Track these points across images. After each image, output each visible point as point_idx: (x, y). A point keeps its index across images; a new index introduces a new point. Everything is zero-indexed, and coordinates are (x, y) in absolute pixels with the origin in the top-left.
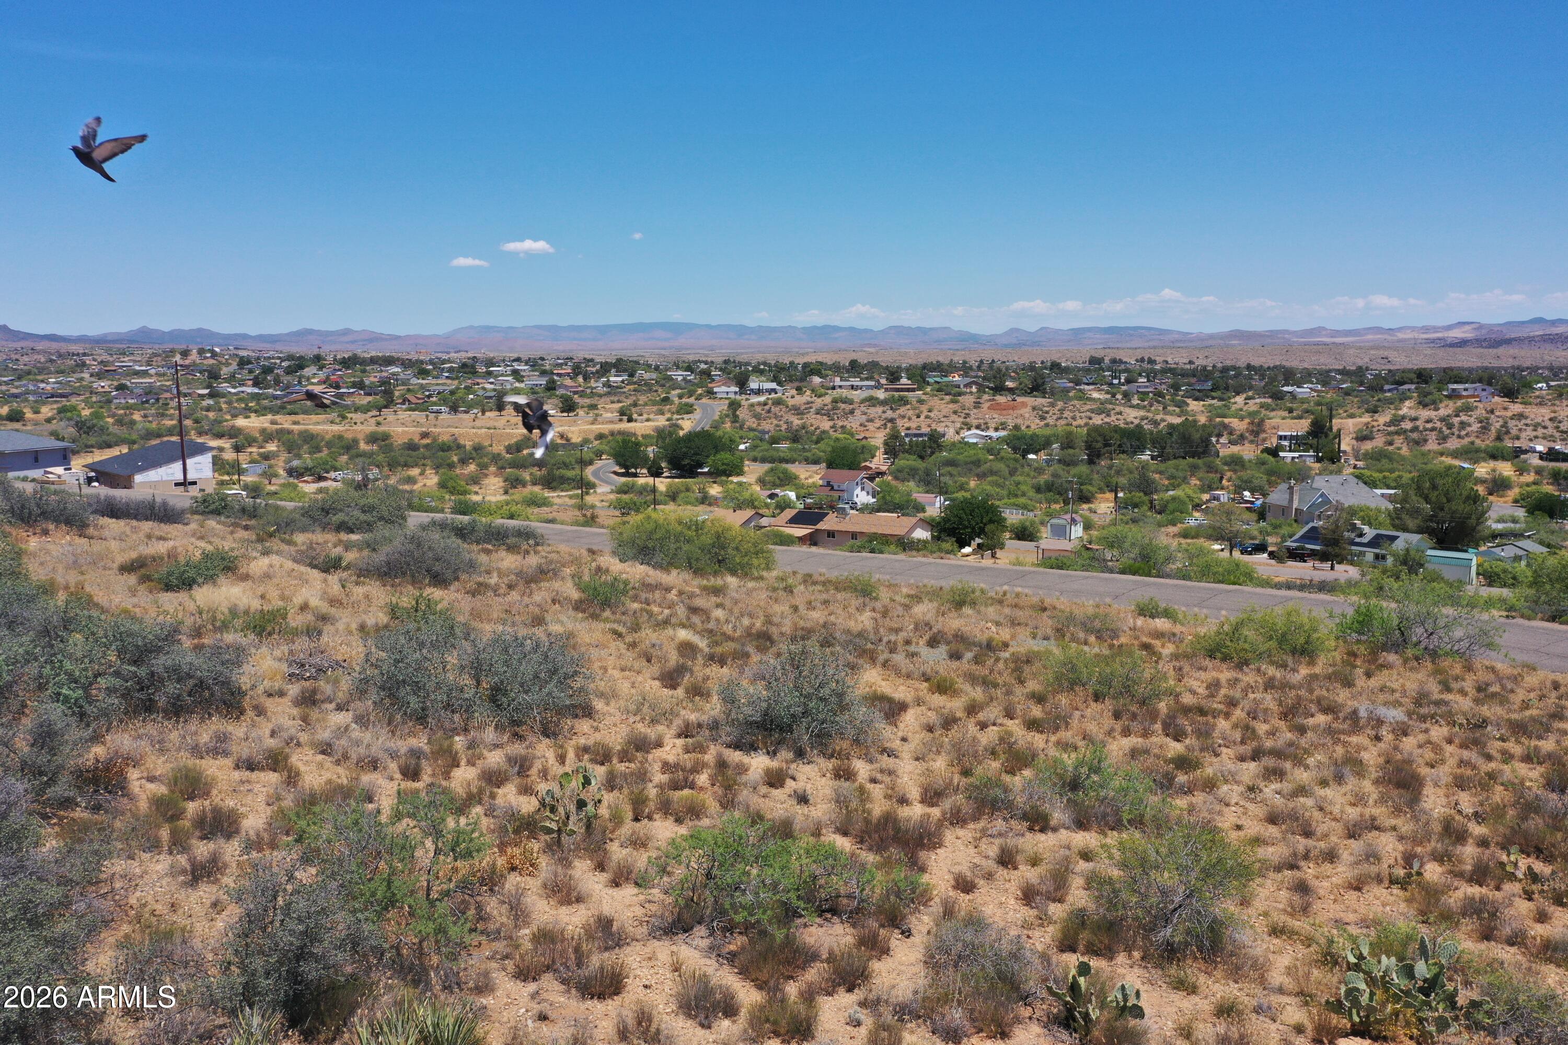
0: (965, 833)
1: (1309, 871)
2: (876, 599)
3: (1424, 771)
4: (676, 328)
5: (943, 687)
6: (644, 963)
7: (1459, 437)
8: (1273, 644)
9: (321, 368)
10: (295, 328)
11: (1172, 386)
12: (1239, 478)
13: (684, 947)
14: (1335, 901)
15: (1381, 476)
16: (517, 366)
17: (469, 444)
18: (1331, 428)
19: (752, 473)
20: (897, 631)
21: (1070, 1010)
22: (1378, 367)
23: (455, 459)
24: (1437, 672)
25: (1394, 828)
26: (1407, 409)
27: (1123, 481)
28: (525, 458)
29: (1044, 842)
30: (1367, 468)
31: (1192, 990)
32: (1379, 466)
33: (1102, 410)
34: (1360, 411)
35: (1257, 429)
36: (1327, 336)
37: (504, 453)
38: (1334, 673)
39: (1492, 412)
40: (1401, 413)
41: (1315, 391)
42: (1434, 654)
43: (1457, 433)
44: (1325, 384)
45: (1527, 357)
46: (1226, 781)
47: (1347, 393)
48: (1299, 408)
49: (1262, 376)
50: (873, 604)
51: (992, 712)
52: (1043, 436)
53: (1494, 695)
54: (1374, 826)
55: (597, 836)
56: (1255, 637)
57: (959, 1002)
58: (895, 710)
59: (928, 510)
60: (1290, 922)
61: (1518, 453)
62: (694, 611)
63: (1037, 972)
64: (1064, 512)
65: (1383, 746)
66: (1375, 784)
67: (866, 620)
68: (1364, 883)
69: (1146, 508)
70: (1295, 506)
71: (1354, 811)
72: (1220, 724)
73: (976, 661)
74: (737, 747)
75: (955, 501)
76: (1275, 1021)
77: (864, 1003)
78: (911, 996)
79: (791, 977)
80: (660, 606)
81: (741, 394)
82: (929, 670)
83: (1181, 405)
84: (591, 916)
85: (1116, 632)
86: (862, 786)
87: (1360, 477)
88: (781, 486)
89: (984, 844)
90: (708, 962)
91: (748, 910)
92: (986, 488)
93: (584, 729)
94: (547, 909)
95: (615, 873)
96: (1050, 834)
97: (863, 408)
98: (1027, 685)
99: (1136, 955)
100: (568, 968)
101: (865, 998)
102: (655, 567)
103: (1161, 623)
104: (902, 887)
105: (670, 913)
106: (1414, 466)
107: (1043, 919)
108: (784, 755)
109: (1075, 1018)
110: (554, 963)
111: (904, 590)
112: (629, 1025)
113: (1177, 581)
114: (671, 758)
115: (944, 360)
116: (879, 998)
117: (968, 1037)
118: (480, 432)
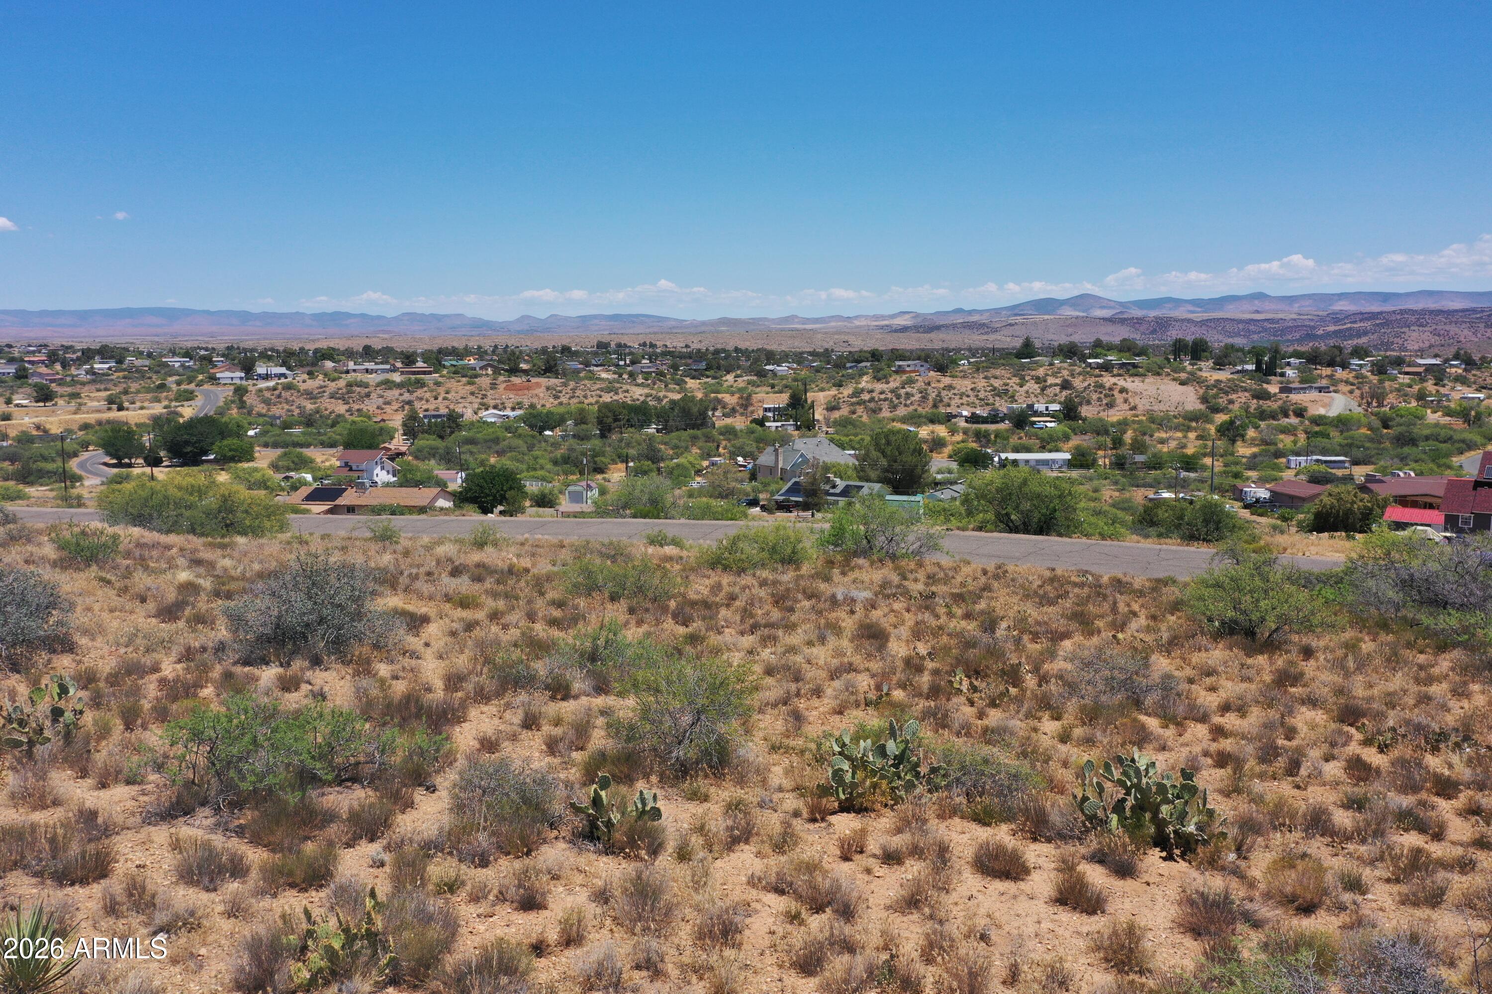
0: (491, 709)
1: (802, 704)
2: (397, 543)
3: (891, 630)
5: (464, 603)
6: (137, 848)
7: (906, 405)
8: (765, 555)
11: (672, 367)
12: (733, 446)
13: (185, 828)
14: (822, 724)
15: (847, 439)
18: (806, 401)
19: (264, 459)
20: (419, 566)
21: (593, 825)
22: (841, 349)
24: (896, 568)
25: (868, 670)
26: (865, 382)
27: (632, 452)
29: (568, 708)
30: (837, 433)
31: (706, 798)
32: (846, 431)
33: (610, 389)
34: (828, 385)
35: (746, 403)
36: (798, 323)
38: (816, 573)
39: (929, 384)
40: (860, 386)
41: (792, 369)
42: (893, 557)
43: (903, 402)
44: (799, 363)
45: (953, 340)
46: (729, 650)
47: (817, 370)
48: (779, 385)
49: (748, 358)
50: (395, 547)
51: (513, 618)
52: (558, 413)
53: (939, 580)
54: (851, 668)
56: (750, 550)
57: (485, 829)
58: (416, 622)
59: (449, 484)
60: (786, 741)
61: (950, 417)
62: (197, 562)
63: (561, 792)
64: (579, 480)
65: (857, 616)
66: (851, 641)
67: (386, 559)
68: (846, 708)
69: (654, 474)
70: (780, 466)
71: (835, 661)
72: (723, 612)
73: (498, 582)
74: (247, 662)
75: (475, 475)
76: (776, 811)
77: (387, 848)
78: (436, 832)
79: (307, 838)
80: (157, 561)
81: (247, 379)
82: (451, 592)
83: (680, 383)
84: (71, 814)
85: (629, 557)
86: (382, 681)
87: (832, 440)
88: (296, 469)
89: (508, 715)
90: (213, 837)
91: (256, 775)
92: (506, 462)
93: (65, 663)
94: (15, 816)
95: (101, 776)
96: (572, 701)
97: (379, 391)
98: (547, 596)
99: (654, 779)
100: (41, 860)
101: (389, 844)
102: (150, 529)
103: (669, 550)
104: (426, 747)
105: (168, 796)
106: (872, 430)
107: (567, 764)
108: (298, 664)
109: (597, 828)
110: (23, 857)
111: (426, 540)
112: (118, 899)
113: (683, 521)
114: (170, 677)
115: (459, 344)
116: (402, 841)
117: (496, 860)
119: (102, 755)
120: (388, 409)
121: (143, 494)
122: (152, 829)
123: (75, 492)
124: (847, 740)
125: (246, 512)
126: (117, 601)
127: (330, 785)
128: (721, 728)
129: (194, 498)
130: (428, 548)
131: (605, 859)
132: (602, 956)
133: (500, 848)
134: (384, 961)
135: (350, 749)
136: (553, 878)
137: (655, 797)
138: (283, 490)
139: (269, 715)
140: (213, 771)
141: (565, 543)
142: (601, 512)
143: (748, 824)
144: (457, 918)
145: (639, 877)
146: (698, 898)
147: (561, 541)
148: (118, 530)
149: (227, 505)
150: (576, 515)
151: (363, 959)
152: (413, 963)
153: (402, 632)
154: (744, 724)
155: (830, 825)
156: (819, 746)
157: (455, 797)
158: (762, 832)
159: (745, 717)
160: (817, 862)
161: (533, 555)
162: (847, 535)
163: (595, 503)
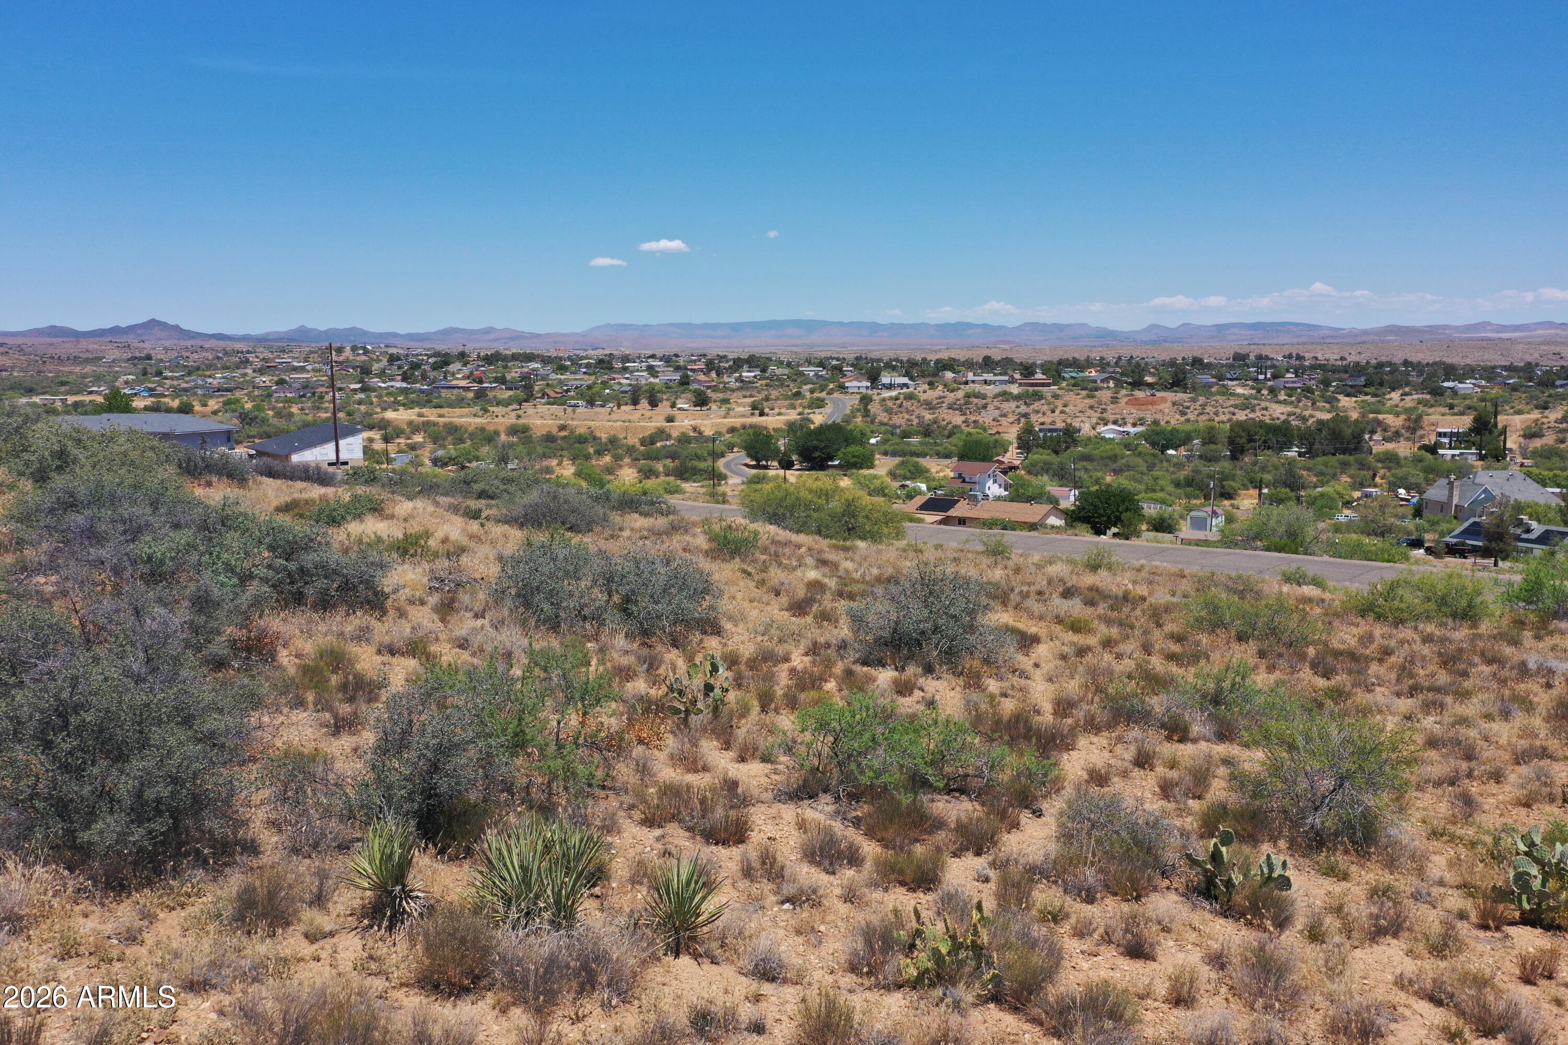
0: (1102, 740)
1: (1474, 788)
2: (1008, 558)
4: (810, 326)
5: (1076, 627)
6: (769, 822)
8: (1432, 606)
9: (465, 365)
10: (441, 327)
11: (1322, 382)
12: (1393, 475)
13: (809, 810)
14: (1501, 815)
15: (1551, 474)
16: (652, 362)
17: (604, 437)
18: (1496, 425)
19: (883, 466)
20: (1029, 584)
21: (1210, 878)
22: (1550, 363)
23: (591, 450)
27: (1268, 477)
28: (659, 451)
29: (1186, 751)
30: (1536, 465)
31: (1345, 877)
32: (1549, 464)
33: (1246, 405)
34: (1529, 407)
35: (1414, 425)
36: (1492, 331)
37: (638, 445)
38: (1500, 634)
41: (1479, 387)
44: (1489, 380)
46: (1380, 712)
47: (1514, 389)
48: (1460, 405)
49: (1420, 373)
50: (1006, 562)
51: (1127, 647)
52: (1183, 431)
54: (1545, 754)
55: (724, 721)
56: (1412, 599)
57: (1092, 864)
58: (1027, 642)
59: (1061, 502)
60: (1451, 828)
62: (822, 563)
63: (1175, 841)
64: (1204, 506)
65: (1555, 692)
66: (1547, 720)
67: (997, 574)
68: (1535, 800)
69: (1292, 503)
70: (1454, 502)
71: (1522, 742)
72: (1374, 668)
73: (1112, 608)
74: (865, 663)
75: (1090, 493)
76: (1434, 908)
77: (993, 864)
78: (1042, 858)
79: (917, 840)
80: (789, 558)
81: (872, 388)
82: (1062, 613)
83: (1332, 401)
84: (717, 781)
85: (1258, 595)
86: (992, 697)
87: (1529, 475)
88: (912, 478)
89: (1119, 749)
90: (833, 823)
91: (875, 772)
92: (1123, 482)
93: (713, 644)
94: (673, 775)
95: (741, 750)
96: (1189, 744)
97: (996, 403)
98: (1165, 628)
99: (1282, 844)
100: (693, 818)
101: (994, 861)
102: (785, 528)
103: (1309, 590)
104: (1034, 770)
105: (796, 779)
107: (1182, 811)
108: (912, 670)
109: (1216, 886)
110: (679, 813)
111: (1036, 558)
112: (754, 865)
113: (1326, 558)
114: (799, 668)
115: (1081, 356)
116: (1008, 861)
117: (1102, 899)
118: (615, 425)
119: (744, 730)
120: (1004, 421)
121: (780, 494)
122: (781, 806)
123: (721, 489)
124: (1537, 840)
125: (867, 517)
126: (757, 593)
127: (939, 793)
128: (1369, 800)
129: (822, 501)
130: (1039, 567)
131: (1222, 921)
132: (1215, 1025)
133: (1106, 886)
134: (987, 977)
135: (960, 760)
136: (1163, 930)
137: (1284, 864)
138: (899, 498)
139: (887, 716)
140: (835, 761)
141: (1186, 572)
142: (1227, 541)
143: (1399, 916)
144: (1061, 949)
145: (1262, 949)
146: (1331, 987)
147: (1182, 571)
148: (757, 526)
149: (850, 509)
150: (1198, 543)
151: (967, 969)
152: (1015, 985)
153: (1012, 650)
154: (1397, 799)
155: (1507, 936)
156: (1497, 840)
157: (1062, 825)
158: (1416, 928)
159: (1399, 792)
160: (1487, 976)
161: (1151, 583)
162: (1545, 590)
163: (1222, 531)
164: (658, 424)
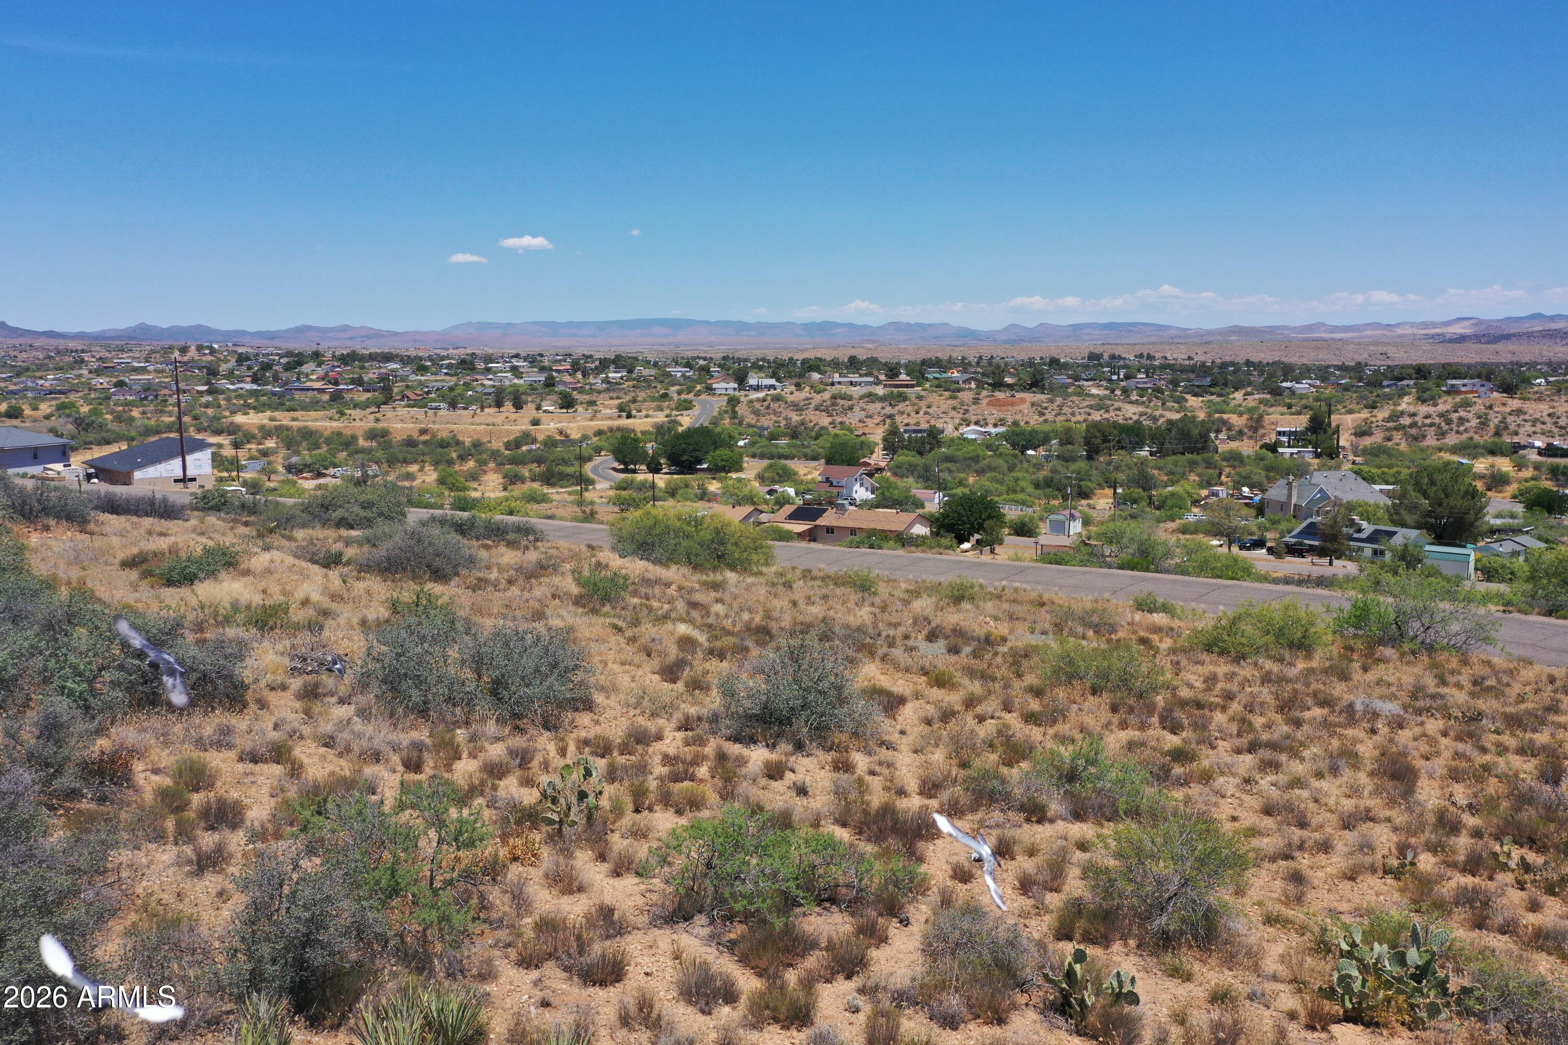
1: (1304, 861)
2: (875, 594)
3: (1419, 763)
4: (676, 325)
5: (941, 681)
6: (645, 951)
7: (1458, 432)
8: (1270, 638)
9: (319, 365)
10: (293, 325)
11: (1171, 382)
12: (1238, 474)
14: (1329, 892)
15: (1379, 471)
16: (515, 362)
17: (467, 441)
18: (1329, 424)
19: (751, 469)
20: (896, 625)
21: (1066, 996)
22: (1377, 363)
23: (454, 455)
24: (1434, 665)
25: (1389, 820)
26: (1406, 404)
27: (1121, 476)
28: (524, 455)
29: (1041, 833)
30: (1366, 463)
31: (1187, 977)
32: (1378, 461)
33: (1101, 406)
34: (1359, 407)
35: (1256, 424)
36: (1325, 331)
37: (503, 450)
38: (1331, 667)
39: (1491, 407)
40: (1400, 408)
41: (1314, 387)
42: (1430, 649)
43: (1455, 428)
44: (1323, 379)
45: (1525, 352)
46: (1222, 774)
47: (1346, 389)
48: (1297, 405)
49: (1261, 372)
50: (872, 597)
51: (989, 706)
52: (1042, 432)
53: (1490, 689)
54: (1369, 817)
55: (598, 828)
56: (1252, 632)
57: (956, 990)
58: (893, 704)
59: (926, 506)
60: (1285, 911)
61: (1516, 448)
62: (693, 608)
63: (1034, 957)
64: (1061, 507)
65: (1379, 738)
66: (1371, 776)
67: (865, 614)
68: (1358, 873)
69: (1145, 503)
70: (1293, 502)
71: (1349, 802)
72: (1217, 718)
73: (975, 655)
74: (737, 740)
75: (954, 497)
76: (1268, 1008)
77: (863, 990)
78: (909, 981)
79: (789, 965)
80: (660, 603)
81: (740, 390)
82: (928, 664)
83: (1180, 401)
84: (593, 906)
85: (1114, 627)
86: (860, 778)
87: (1359, 473)
88: (780, 482)
90: (709, 954)
91: (748, 898)
92: (985, 484)
93: (585, 723)
94: (549, 903)
95: (616, 863)
96: (1047, 825)
97: (862, 404)
98: (1025, 679)
99: (1132, 942)
100: (570, 956)
101: (864, 985)
102: (654, 562)
103: (1158, 618)
104: (900, 875)
105: (671, 898)
106: (1412, 461)
107: (1040, 909)
108: (783, 748)
109: (1070, 1005)
110: (556, 951)
112: (631, 1010)
113: (1175, 576)
115: (944, 356)
116: (877, 985)
117: (965, 1023)
118: (478, 428)
120: (870, 422)
123: (588, 496)
124: (1358, 938)
125: (736, 544)
126: (627, 652)
127: (811, 905)
129: (691, 529)
130: (905, 601)
131: (1077, 1040)
133: (970, 1011)
137: (1133, 976)
138: (768, 505)
140: (709, 877)
141: (1045, 598)
143: (1235, 1024)
147: (1041, 596)
148: (626, 562)
149: (719, 537)
153: (880, 716)
154: (1236, 880)
155: (1332, 1036)
157: (927, 935)
159: (1238, 871)
161: (1011, 617)
162: (1372, 616)
164: (523, 428)
